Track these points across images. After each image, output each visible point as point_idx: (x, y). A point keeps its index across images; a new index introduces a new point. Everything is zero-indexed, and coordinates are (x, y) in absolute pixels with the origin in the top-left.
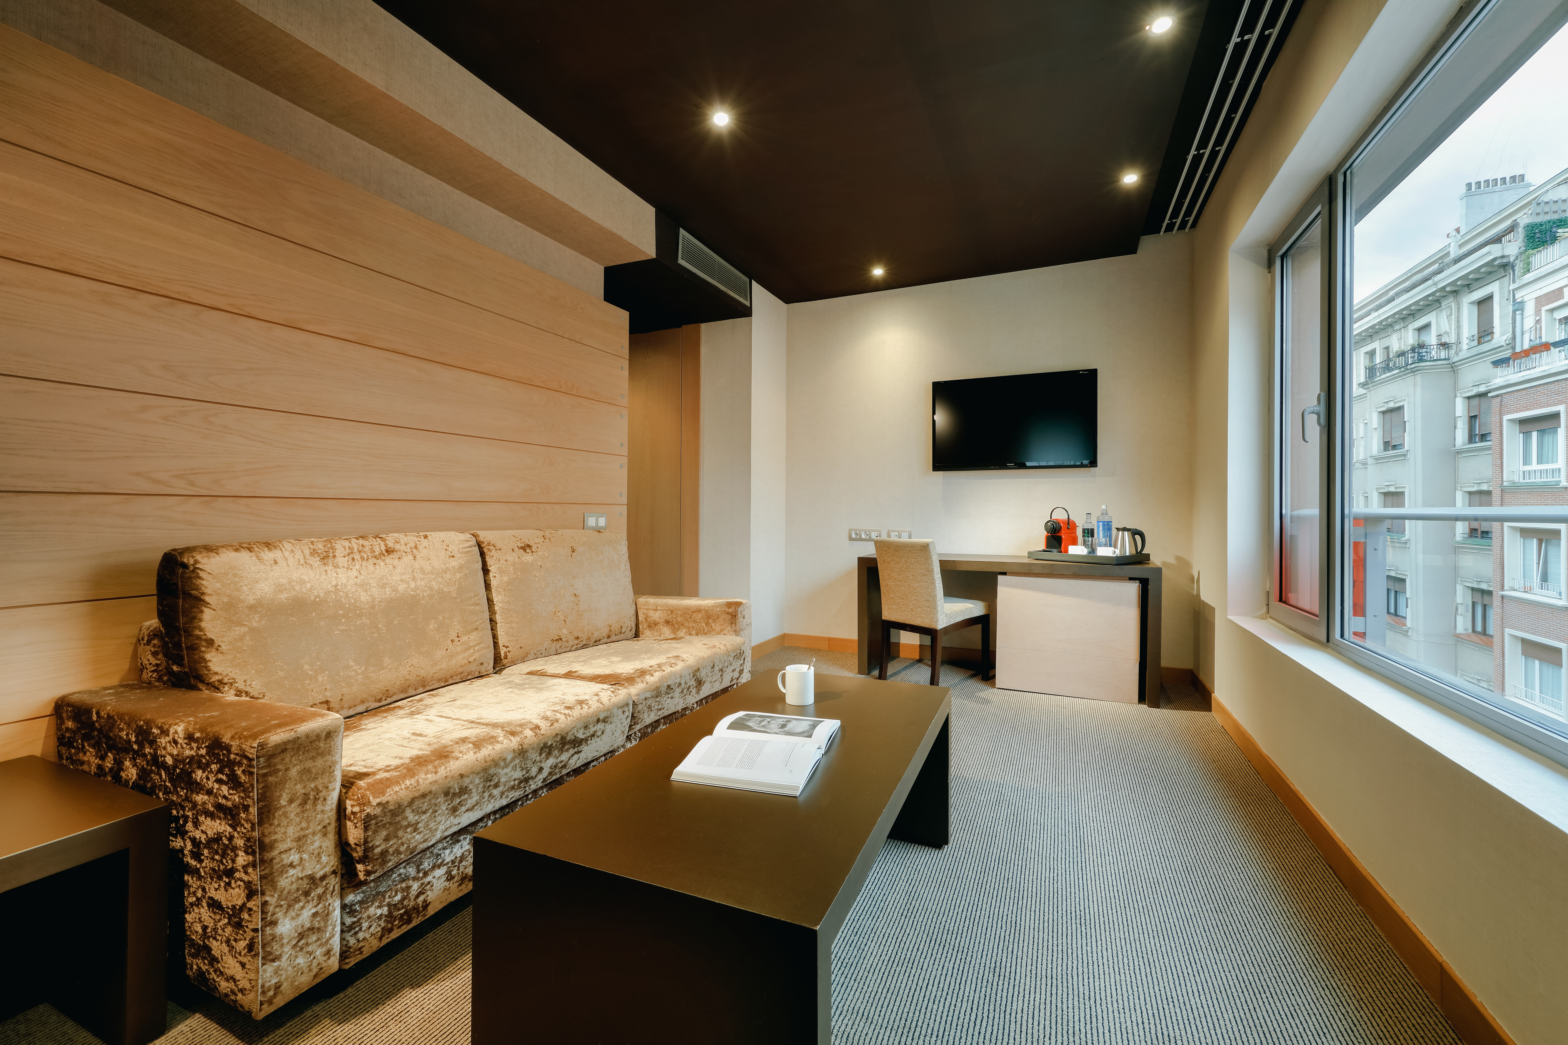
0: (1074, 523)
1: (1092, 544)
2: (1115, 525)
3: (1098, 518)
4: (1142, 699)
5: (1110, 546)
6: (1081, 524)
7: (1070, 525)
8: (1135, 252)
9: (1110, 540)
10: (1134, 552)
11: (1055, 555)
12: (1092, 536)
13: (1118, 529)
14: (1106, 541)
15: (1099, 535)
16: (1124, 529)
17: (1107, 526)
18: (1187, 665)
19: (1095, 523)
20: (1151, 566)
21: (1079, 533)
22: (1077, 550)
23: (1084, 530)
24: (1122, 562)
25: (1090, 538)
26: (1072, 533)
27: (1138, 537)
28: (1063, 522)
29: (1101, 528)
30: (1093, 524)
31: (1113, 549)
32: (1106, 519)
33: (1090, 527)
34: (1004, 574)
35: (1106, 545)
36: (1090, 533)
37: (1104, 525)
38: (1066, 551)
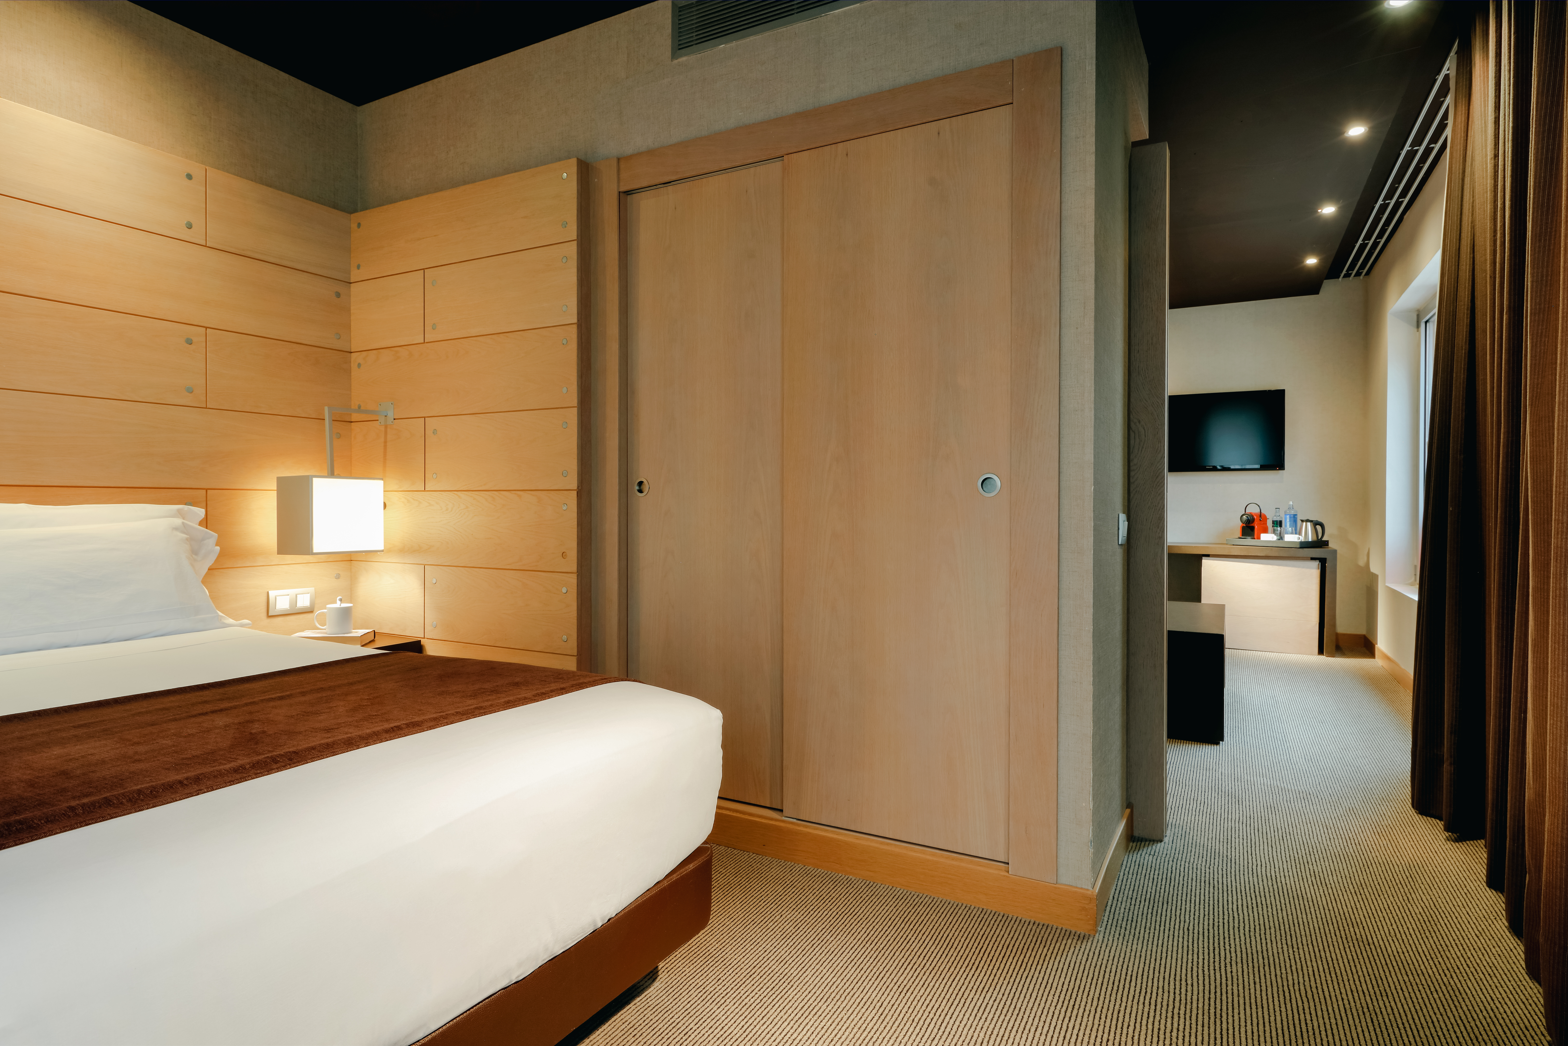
0: (1265, 516)
1: (1280, 533)
2: (1299, 518)
3: (1285, 512)
4: (1321, 651)
5: (1296, 534)
6: (1271, 516)
7: (1262, 517)
8: (1318, 294)
9: (1296, 530)
10: (1315, 539)
11: (1249, 541)
12: (1281, 526)
13: (1302, 521)
14: (1292, 530)
15: (1287, 524)
16: (1307, 521)
17: (1294, 518)
18: (1362, 631)
19: (1282, 515)
20: (1329, 549)
21: (1269, 524)
22: (1268, 537)
23: (1273, 522)
24: (1304, 545)
25: (1279, 528)
26: (1263, 524)
27: (1318, 527)
28: (1256, 514)
29: (1288, 520)
30: (1281, 516)
31: (1297, 536)
32: (1293, 512)
33: (1278, 519)
34: (1208, 556)
35: (1292, 533)
36: (1280, 523)
37: (1290, 517)
38: (1259, 538)
